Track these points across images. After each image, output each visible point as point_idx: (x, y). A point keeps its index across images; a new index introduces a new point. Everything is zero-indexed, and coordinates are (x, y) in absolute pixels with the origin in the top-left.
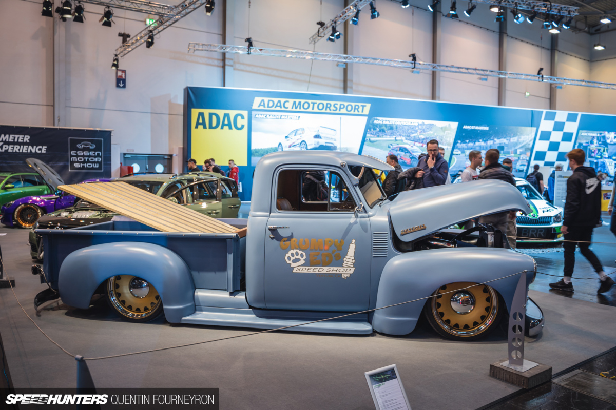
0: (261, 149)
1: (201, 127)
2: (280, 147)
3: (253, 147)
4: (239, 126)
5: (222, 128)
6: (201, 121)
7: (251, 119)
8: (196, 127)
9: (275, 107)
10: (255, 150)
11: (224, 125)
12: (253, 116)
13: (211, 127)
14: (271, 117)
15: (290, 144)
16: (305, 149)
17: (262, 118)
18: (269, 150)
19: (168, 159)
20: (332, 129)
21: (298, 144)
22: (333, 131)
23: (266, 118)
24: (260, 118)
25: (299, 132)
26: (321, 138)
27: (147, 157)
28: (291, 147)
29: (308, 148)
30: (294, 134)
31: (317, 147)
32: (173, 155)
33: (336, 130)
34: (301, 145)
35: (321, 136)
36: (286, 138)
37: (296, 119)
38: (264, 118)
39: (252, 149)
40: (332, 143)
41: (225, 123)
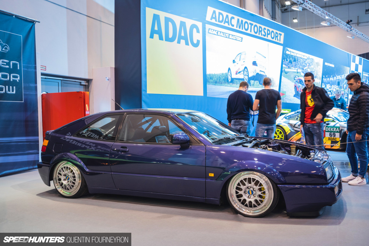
0: (215, 75)
2: (229, 74)
3: (208, 72)
4: (195, 42)
5: (179, 42)
6: (156, 28)
7: (205, 34)
8: (152, 37)
9: (224, 23)
10: (210, 75)
11: (180, 38)
12: (207, 31)
14: (221, 34)
15: (236, 70)
16: (247, 76)
17: (214, 34)
18: (221, 76)
19: (85, 87)
20: (263, 56)
21: (242, 71)
22: (264, 58)
23: (217, 35)
24: (213, 34)
25: (243, 56)
26: (257, 66)
27: (60, 82)
28: (238, 73)
29: (249, 77)
30: (238, 58)
31: (255, 75)
32: (91, 80)
33: (265, 58)
34: (245, 72)
35: (257, 63)
36: (234, 63)
37: (240, 40)
38: (216, 35)
39: (207, 74)
40: (264, 72)
41: (182, 35)
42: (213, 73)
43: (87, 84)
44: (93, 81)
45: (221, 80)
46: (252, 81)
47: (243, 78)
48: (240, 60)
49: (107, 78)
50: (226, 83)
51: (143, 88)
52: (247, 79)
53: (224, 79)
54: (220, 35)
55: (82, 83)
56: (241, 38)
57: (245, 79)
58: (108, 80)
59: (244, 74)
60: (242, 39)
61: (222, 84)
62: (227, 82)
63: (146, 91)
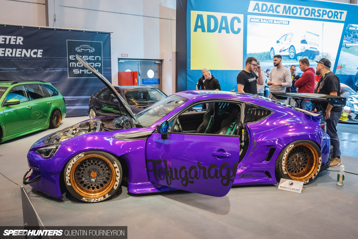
0: (256, 54)
1: (199, 30)
2: (272, 52)
5: (220, 32)
6: (199, 24)
7: (247, 23)
8: (195, 30)
9: (268, 12)
11: (221, 28)
12: (249, 20)
13: (209, 30)
15: (280, 49)
16: (293, 53)
17: (257, 22)
18: (262, 54)
19: (159, 64)
20: (316, 35)
21: (288, 49)
22: (317, 36)
23: (260, 22)
24: (255, 22)
25: (288, 37)
26: (307, 43)
27: (139, 62)
28: (282, 51)
29: (296, 53)
30: (284, 38)
31: (304, 52)
32: (163, 60)
33: (319, 36)
34: (290, 49)
35: (307, 41)
36: (277, 43)
37: (286, 24)
38: (258, 22)
39: (247, 53)
40: (316, 49)
41: (223, 26)
42: (254, 53)
43: (160, 63)
44: (164, 60)
45: (262, 58)
46: (299, 57)
47: (288, 54)
48: (285, 40)
49: (169, 59)
50: (267, 60)
51: (188, 66)
52: (294, 56)
53: (265, 57)
54: (263, 22)
55: (156, 63)
56: (287, 22)
57: (290, 55)
58: (170, 60)
59: (290, 51)
60: (289, 23)
61: (263, 60)
62: (269, 58)
63: (190, 68)
